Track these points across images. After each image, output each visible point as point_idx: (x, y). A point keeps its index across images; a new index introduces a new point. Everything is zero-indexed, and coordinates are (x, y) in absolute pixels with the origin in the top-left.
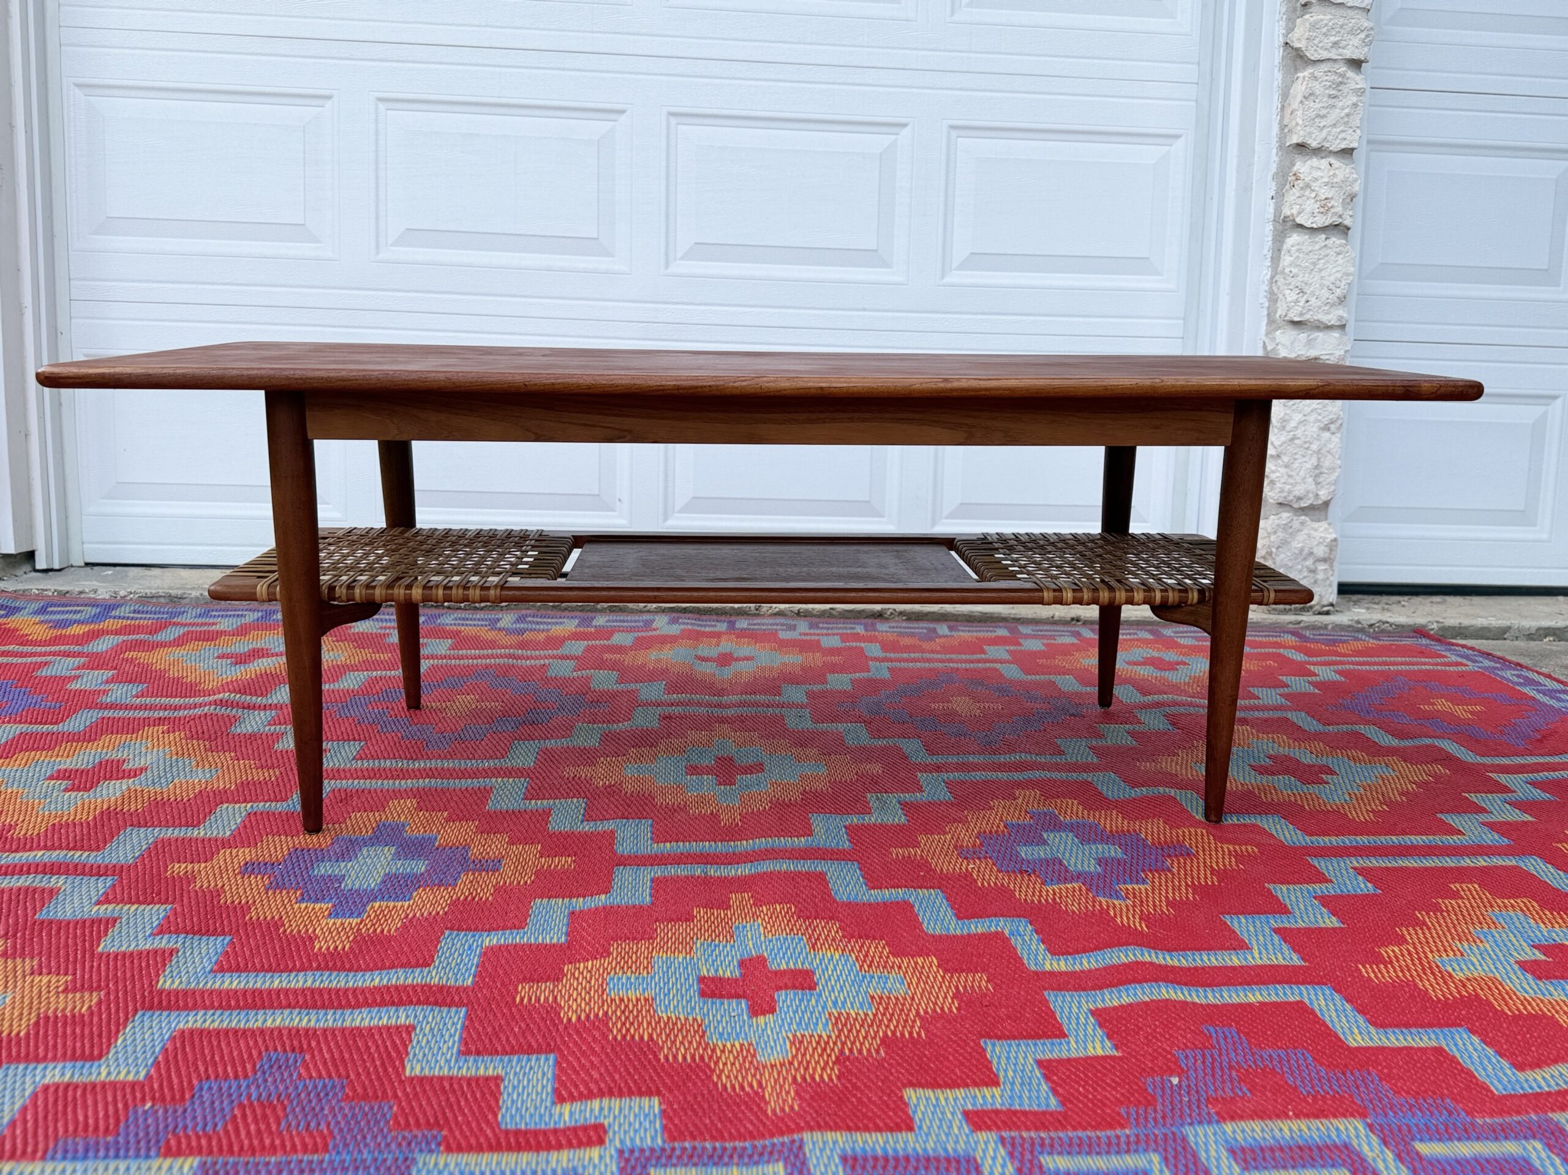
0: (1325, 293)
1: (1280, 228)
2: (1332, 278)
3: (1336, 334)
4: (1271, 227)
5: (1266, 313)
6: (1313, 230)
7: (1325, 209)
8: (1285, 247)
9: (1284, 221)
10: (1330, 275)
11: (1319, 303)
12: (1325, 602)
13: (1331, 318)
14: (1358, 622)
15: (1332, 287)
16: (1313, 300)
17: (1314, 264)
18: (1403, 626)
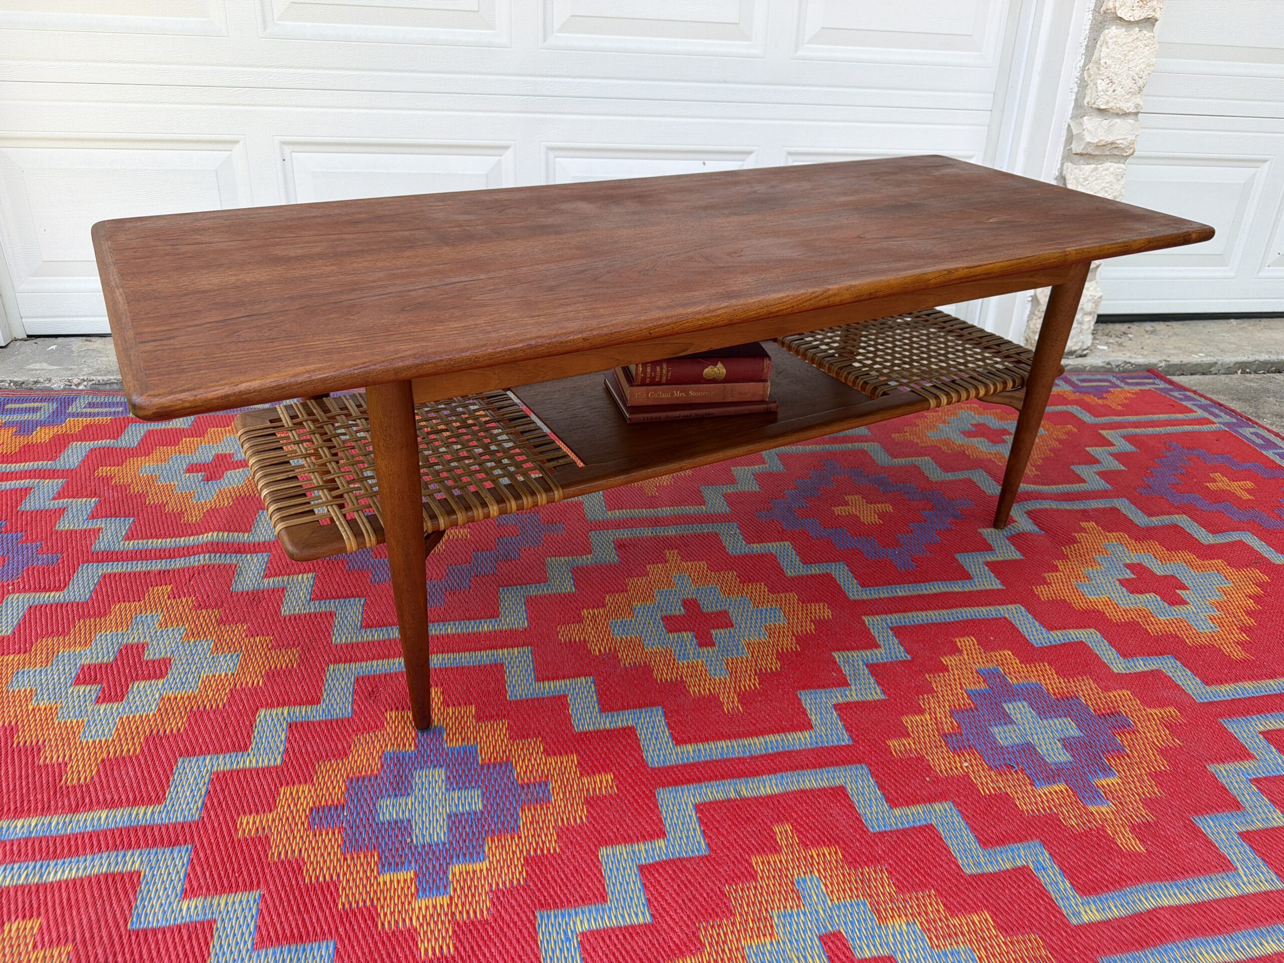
0: (1129, 83)
1: (1100, 18)
2: (1137, 69)
3: (1130, 121)
4: (1091, 16)
5: (1074, 97)
6: (1130, 24)
7: (1143, 3)
8: (1102, 38)
9: (1105, 12)
10: (1136, 66)
11: (1123, 93)
13: (1129, 107)
14: (1109, 364)
15: (1136, 77)
16: (1119, 89)
17: (1125, 55)
18: (1140, 365)
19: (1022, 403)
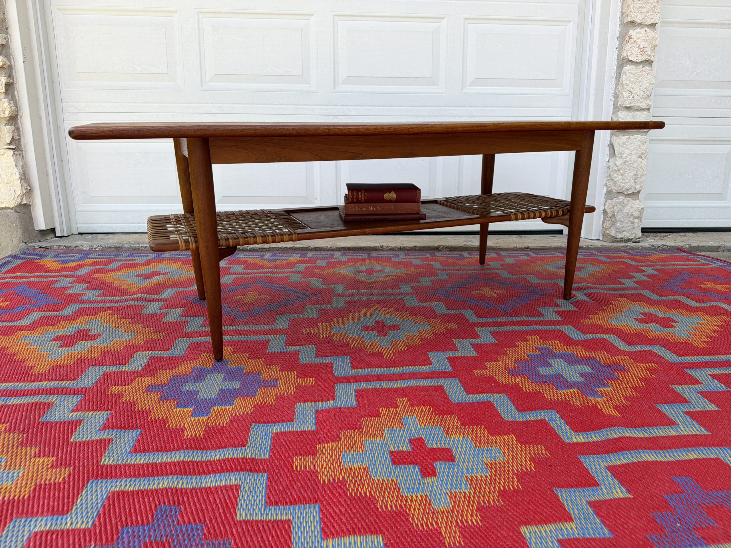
0: (642, 93)
1: (621, 63)
2: (645, 86)
3: (646, 113)
4: (616, 63)
5: (613, 103)
6: (637, 63)
7: (643, 51)
8: (623, 71)
9: (623, 59)
10: (644, 84)
11: (639, 98)
12: (638, 237)
13: (644, 105)
14: (653, 246)
15: (645, 90)
16: (636, 97)
17: (637, 79)
18: (672, 247)
19: (568, 222)
